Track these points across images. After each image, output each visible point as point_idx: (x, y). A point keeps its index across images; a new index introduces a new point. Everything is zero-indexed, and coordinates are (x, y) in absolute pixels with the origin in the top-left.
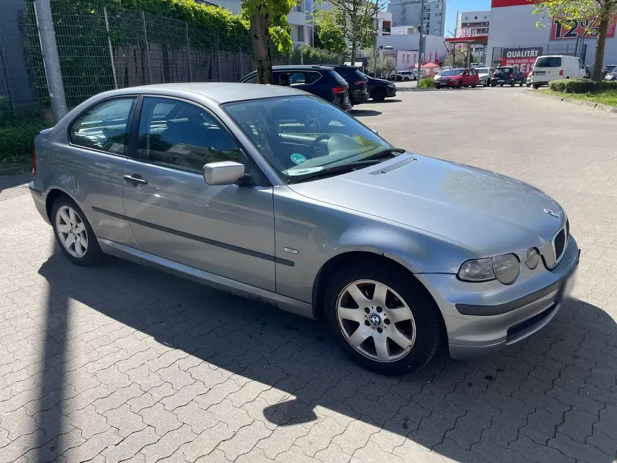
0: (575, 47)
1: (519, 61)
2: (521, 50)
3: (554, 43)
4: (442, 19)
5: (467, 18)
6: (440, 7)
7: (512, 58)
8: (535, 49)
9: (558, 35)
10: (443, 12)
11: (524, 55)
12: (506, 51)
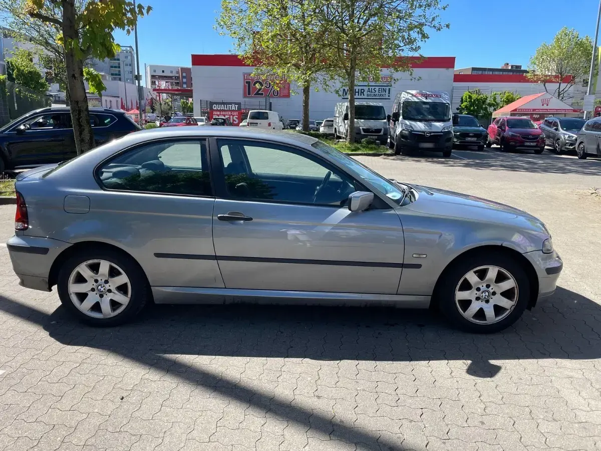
0: (265, 104)
1: (224, 113)
2: (223, 103)
3: (247, 99)
4: (132, 69)
5: (155, 71)
6: (129, 58)
7: (217, 110)
8: (235, 104)
9: (249, 94)
10: (133, 63)
11: (227, 108)
12: (212, 104)
